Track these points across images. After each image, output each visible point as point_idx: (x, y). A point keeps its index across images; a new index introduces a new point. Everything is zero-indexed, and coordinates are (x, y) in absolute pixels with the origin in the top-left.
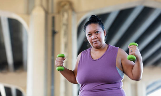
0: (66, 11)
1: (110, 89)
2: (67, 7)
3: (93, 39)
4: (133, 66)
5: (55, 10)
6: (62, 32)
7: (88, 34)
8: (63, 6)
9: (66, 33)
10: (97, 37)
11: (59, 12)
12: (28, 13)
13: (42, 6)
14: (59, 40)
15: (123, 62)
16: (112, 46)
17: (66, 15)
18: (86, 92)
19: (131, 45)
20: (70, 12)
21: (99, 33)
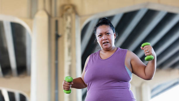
0: (70, 14)
2: (70, 10)
3: (103, 40)
5: (59, 14)
6: (66, 36)
8: (66, 10)
9: (70, 37)
11: (62, 16)
12: (31, 16)
13: (45, 10)
14: (63, 44)
17: (69, 19)
20: (73, 15)
21: (110, 34)
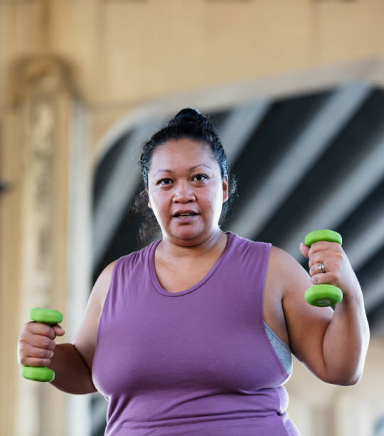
0: (48, 99)
1: (235, 415)
2: (51, 83)
3: (177, 202)
4: (326, 324)
6: (29, 189)
7: (159, 177)
8: (35, 80)
9: (46, 193)
10: (194, 198)
11: (16, 104)
14: (17, 219)
15: (288, 305)
16: (243, 241)
17: (45, 118)
18: (137, 427)
19: (314, 242)
20: (64, 103)
21: (206, 181)
